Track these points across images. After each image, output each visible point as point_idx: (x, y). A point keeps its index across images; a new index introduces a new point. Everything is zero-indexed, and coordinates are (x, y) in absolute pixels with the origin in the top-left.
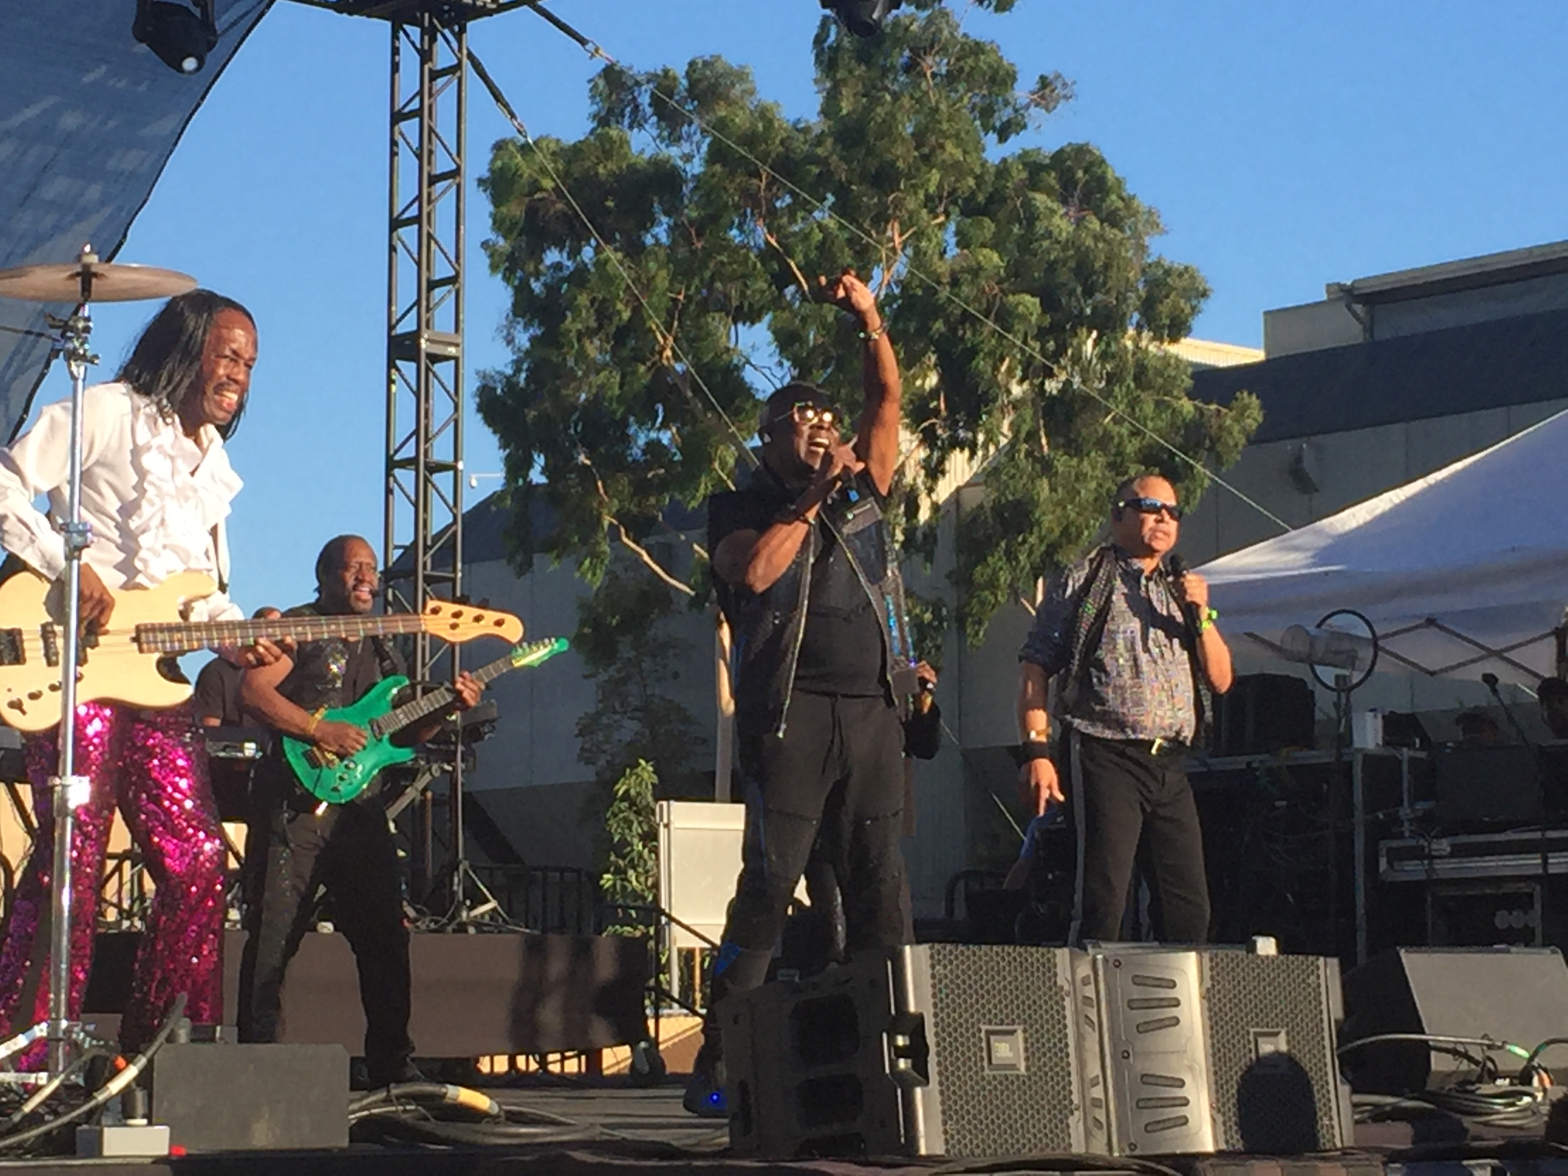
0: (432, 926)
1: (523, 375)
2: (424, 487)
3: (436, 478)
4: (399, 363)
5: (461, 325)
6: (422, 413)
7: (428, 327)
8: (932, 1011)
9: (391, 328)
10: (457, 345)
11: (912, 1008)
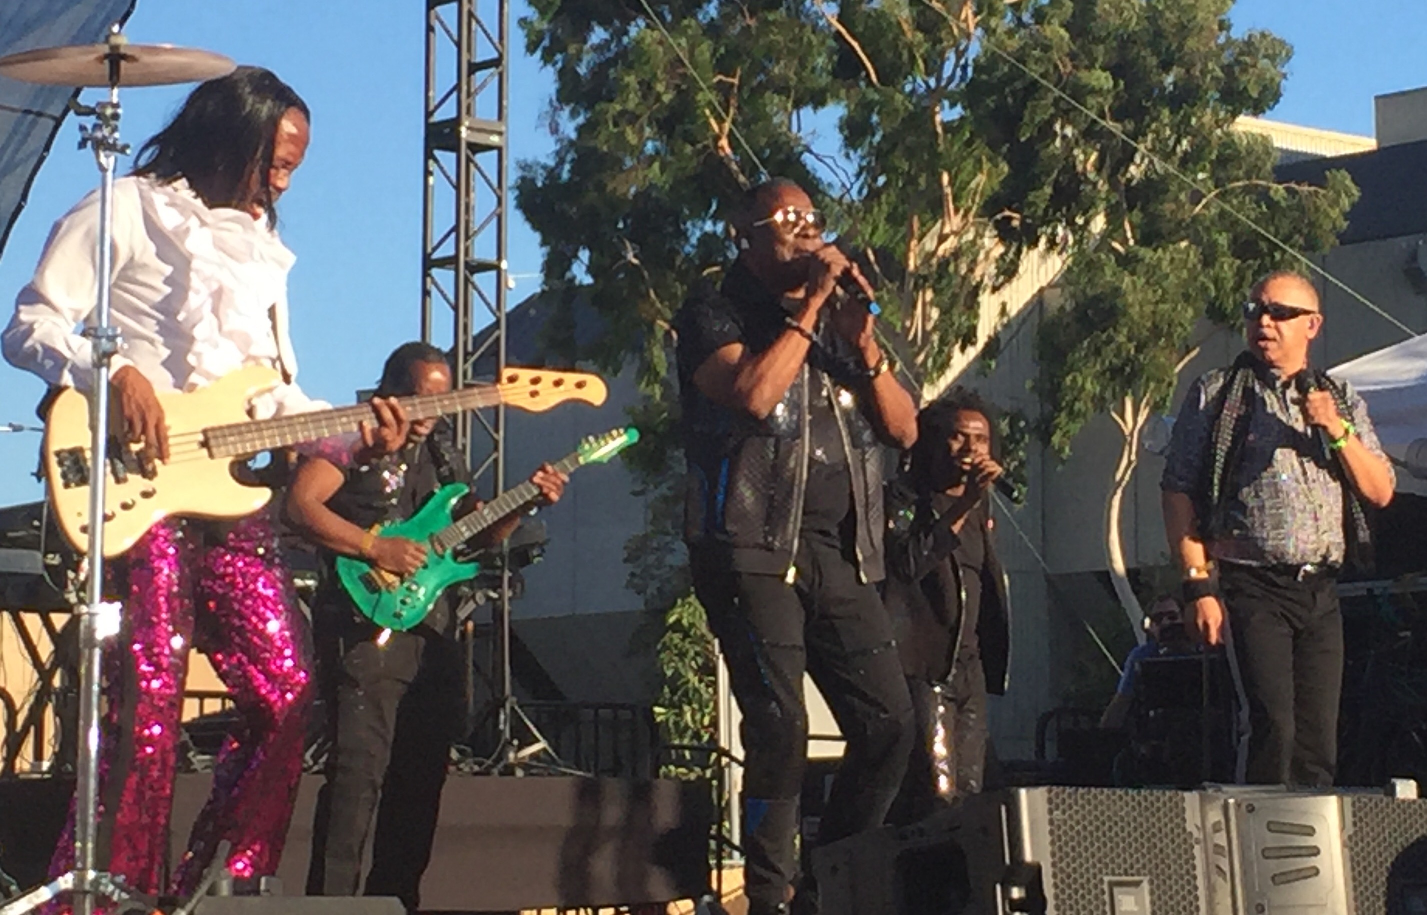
0: (476, 768)
1: (567, 167)
2: (463, 288)
3: (477, 278)
4: (437, 153)
5: (505, 112)
6: (463, 208)
7: (468, 112)
8: (1050, 860)
9: (428, 114)
10: (500, 134)
11: (1028, 857)
